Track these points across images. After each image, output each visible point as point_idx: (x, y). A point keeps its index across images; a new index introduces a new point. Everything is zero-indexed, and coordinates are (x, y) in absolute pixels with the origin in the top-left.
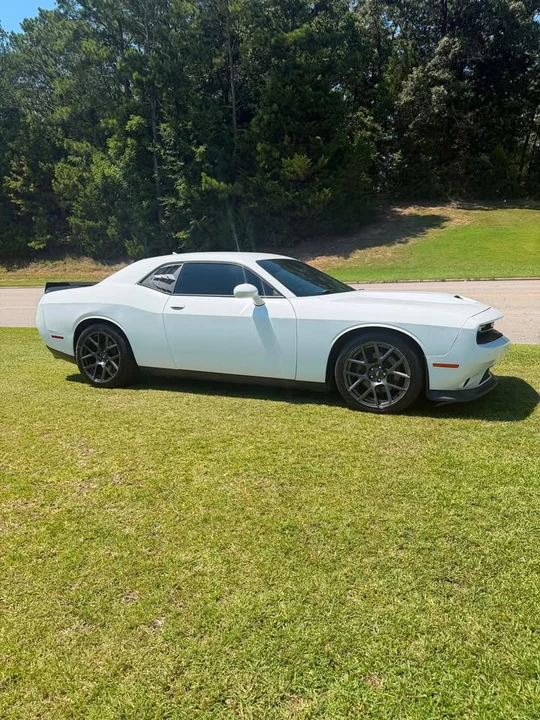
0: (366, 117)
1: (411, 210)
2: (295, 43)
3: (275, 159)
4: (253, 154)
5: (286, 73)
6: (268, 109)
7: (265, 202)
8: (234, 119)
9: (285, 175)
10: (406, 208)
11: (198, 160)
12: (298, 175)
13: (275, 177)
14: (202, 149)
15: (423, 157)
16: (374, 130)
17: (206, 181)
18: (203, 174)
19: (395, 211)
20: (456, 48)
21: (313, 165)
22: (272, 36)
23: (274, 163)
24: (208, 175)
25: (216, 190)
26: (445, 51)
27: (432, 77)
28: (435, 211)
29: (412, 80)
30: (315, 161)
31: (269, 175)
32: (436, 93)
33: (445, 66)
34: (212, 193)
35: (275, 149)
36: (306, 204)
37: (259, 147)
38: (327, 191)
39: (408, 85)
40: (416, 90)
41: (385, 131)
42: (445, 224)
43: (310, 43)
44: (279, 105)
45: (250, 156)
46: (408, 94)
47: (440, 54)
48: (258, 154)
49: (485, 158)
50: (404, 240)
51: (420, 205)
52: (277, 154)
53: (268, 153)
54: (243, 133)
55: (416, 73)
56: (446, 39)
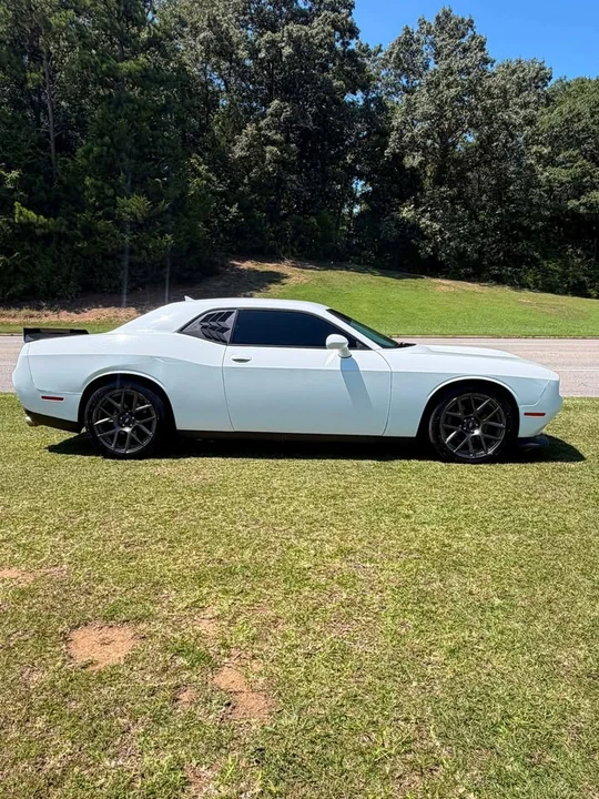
0: (200, 165)
1: (248, 265)
2: (130, 75)
3: (108, 197)
4: (80, 188)
5: (119, 104)
6: (99, 141)
7: (95, 242)
8: (52, 145)
9: (120, 215)
10: (244, 261)
11: (9, 186)
12: (136, 217)
13: (108, 216)
14: (14, 174)
15: (258, 214)
16: (209, 180)
17: (21, 213)
18: (16, 203)
19: (234, 265)
20: (287, 112)
21: (152, 209)
22: (103, 62)
23: (107, 201)
24: (23, 205)
25: (33, 224)
26: (276, 114)
27: (265, 136)
28: (271, 267)
29: (246, 135)
30: (155, 204)
31: (100, 213)
32: (270, 152)
33: (276, 128)
34: (27, 227)
35: (106, 186)
36: (147, 249)
37: (88, 181)
38: (169, 237)
39: (243, 140)
40: (250, 146)
41: (220, 183)
42: (284, 281)
43: (146, 79)
44: (111, 138)
45: (76, 189)
46: (242, 149)
47: (272, 115)
48: (87, 188)
49: (313, 220)
50: (248, 294)
51: (256, 260)
52: (110, 192)
53: (100, 190)
54: (66, 162)
55: (250, 129)
56: (276, 101)
